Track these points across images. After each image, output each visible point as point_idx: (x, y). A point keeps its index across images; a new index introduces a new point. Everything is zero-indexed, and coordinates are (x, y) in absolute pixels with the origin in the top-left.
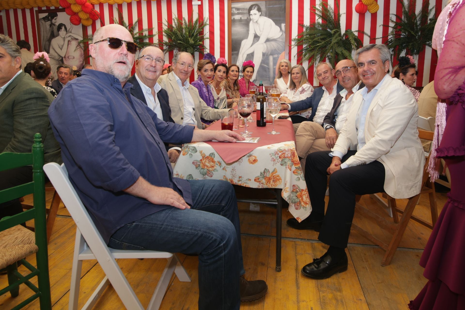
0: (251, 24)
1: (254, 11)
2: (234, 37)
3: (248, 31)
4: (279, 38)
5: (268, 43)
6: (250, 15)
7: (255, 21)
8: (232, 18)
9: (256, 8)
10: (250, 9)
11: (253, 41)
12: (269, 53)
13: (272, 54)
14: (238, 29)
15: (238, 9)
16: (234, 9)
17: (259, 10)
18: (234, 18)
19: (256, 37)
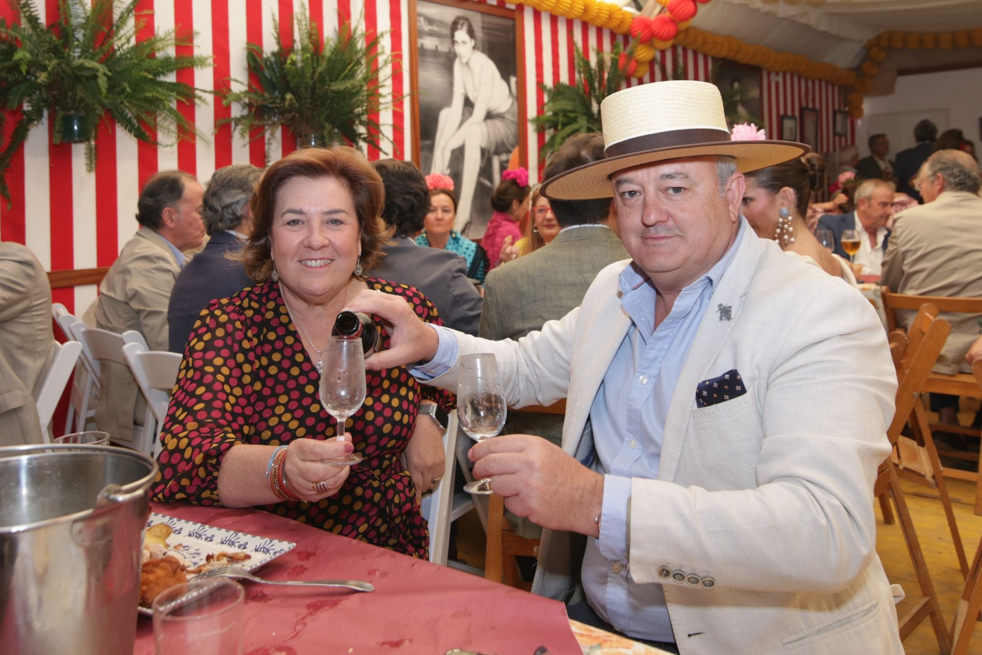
0: (457, 66)
1: (461, 35)
2: (424, 98)
3: (451, 84)
4: (508, 111)
5: (489, 122)
6: (453, 42)
7: (464, 61)
8: (419, 45)
9: (465, 28)
10: (454, 26)
11: (463, 114)
12: (492, 150)
13: (497, 152)
14: (431, 76)
15: (430, 21)
16: (422, 19)
17: (471, 33)
18: (422, 45)
19: (468, 104)
